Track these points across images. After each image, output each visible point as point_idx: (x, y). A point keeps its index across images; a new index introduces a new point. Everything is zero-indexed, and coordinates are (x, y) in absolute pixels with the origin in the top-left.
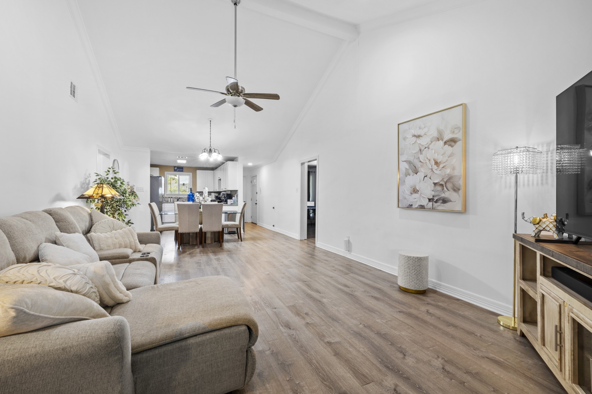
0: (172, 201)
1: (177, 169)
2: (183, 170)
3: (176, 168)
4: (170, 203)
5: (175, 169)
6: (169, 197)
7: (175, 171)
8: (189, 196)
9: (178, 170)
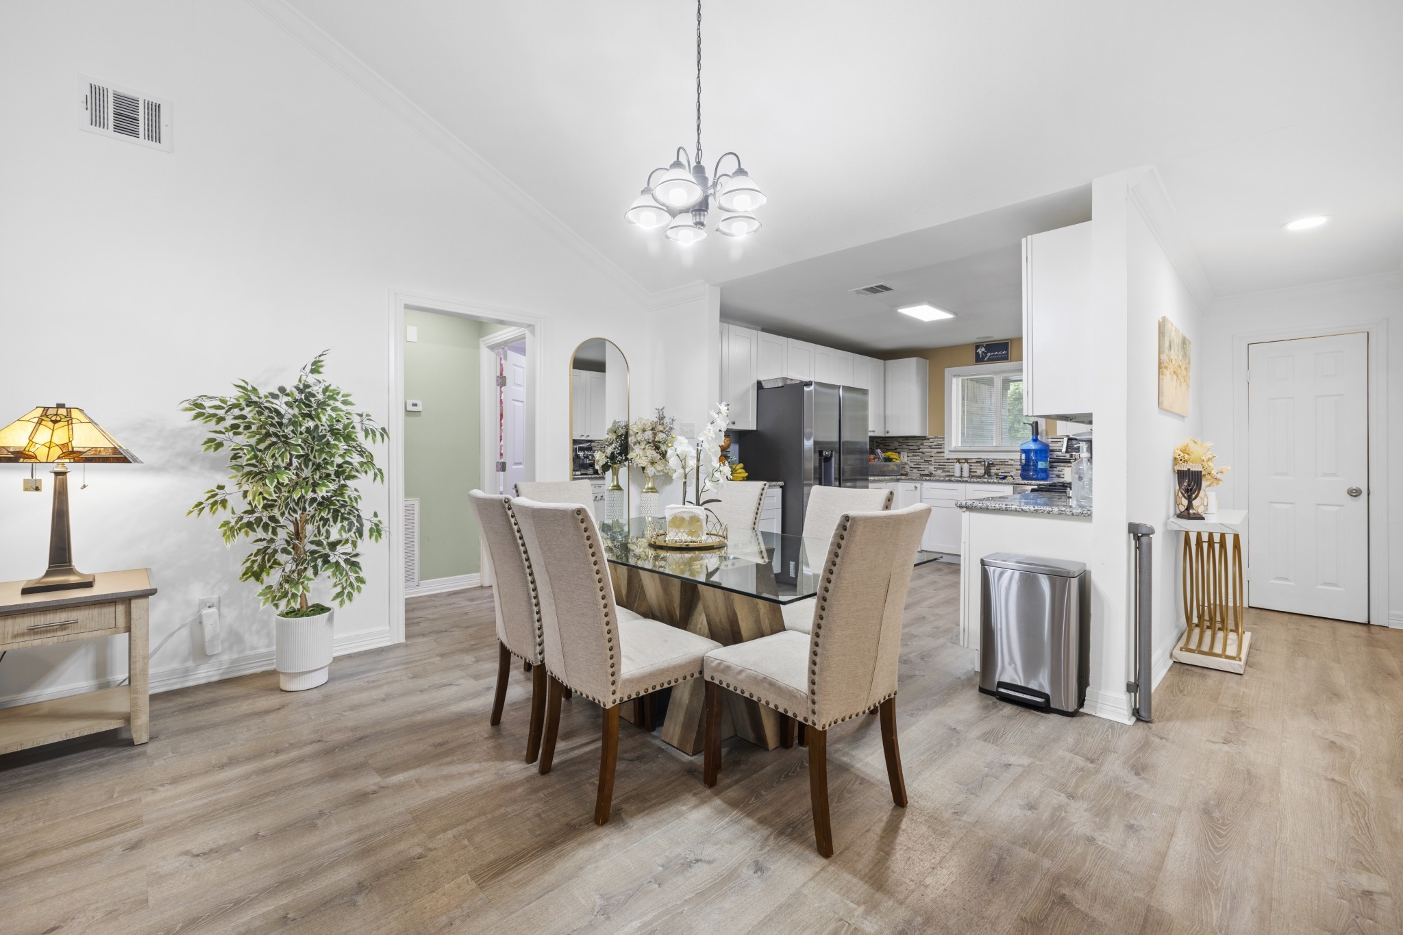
0: (966, 473)
1: (986, 354)
2: (1007, 354)
3: (980, 351)
4: (958, 481)
5: (977, 354)
6: (958, 461)
7: (979, 359)
8: (1023, 456)
9: (989, 354)
